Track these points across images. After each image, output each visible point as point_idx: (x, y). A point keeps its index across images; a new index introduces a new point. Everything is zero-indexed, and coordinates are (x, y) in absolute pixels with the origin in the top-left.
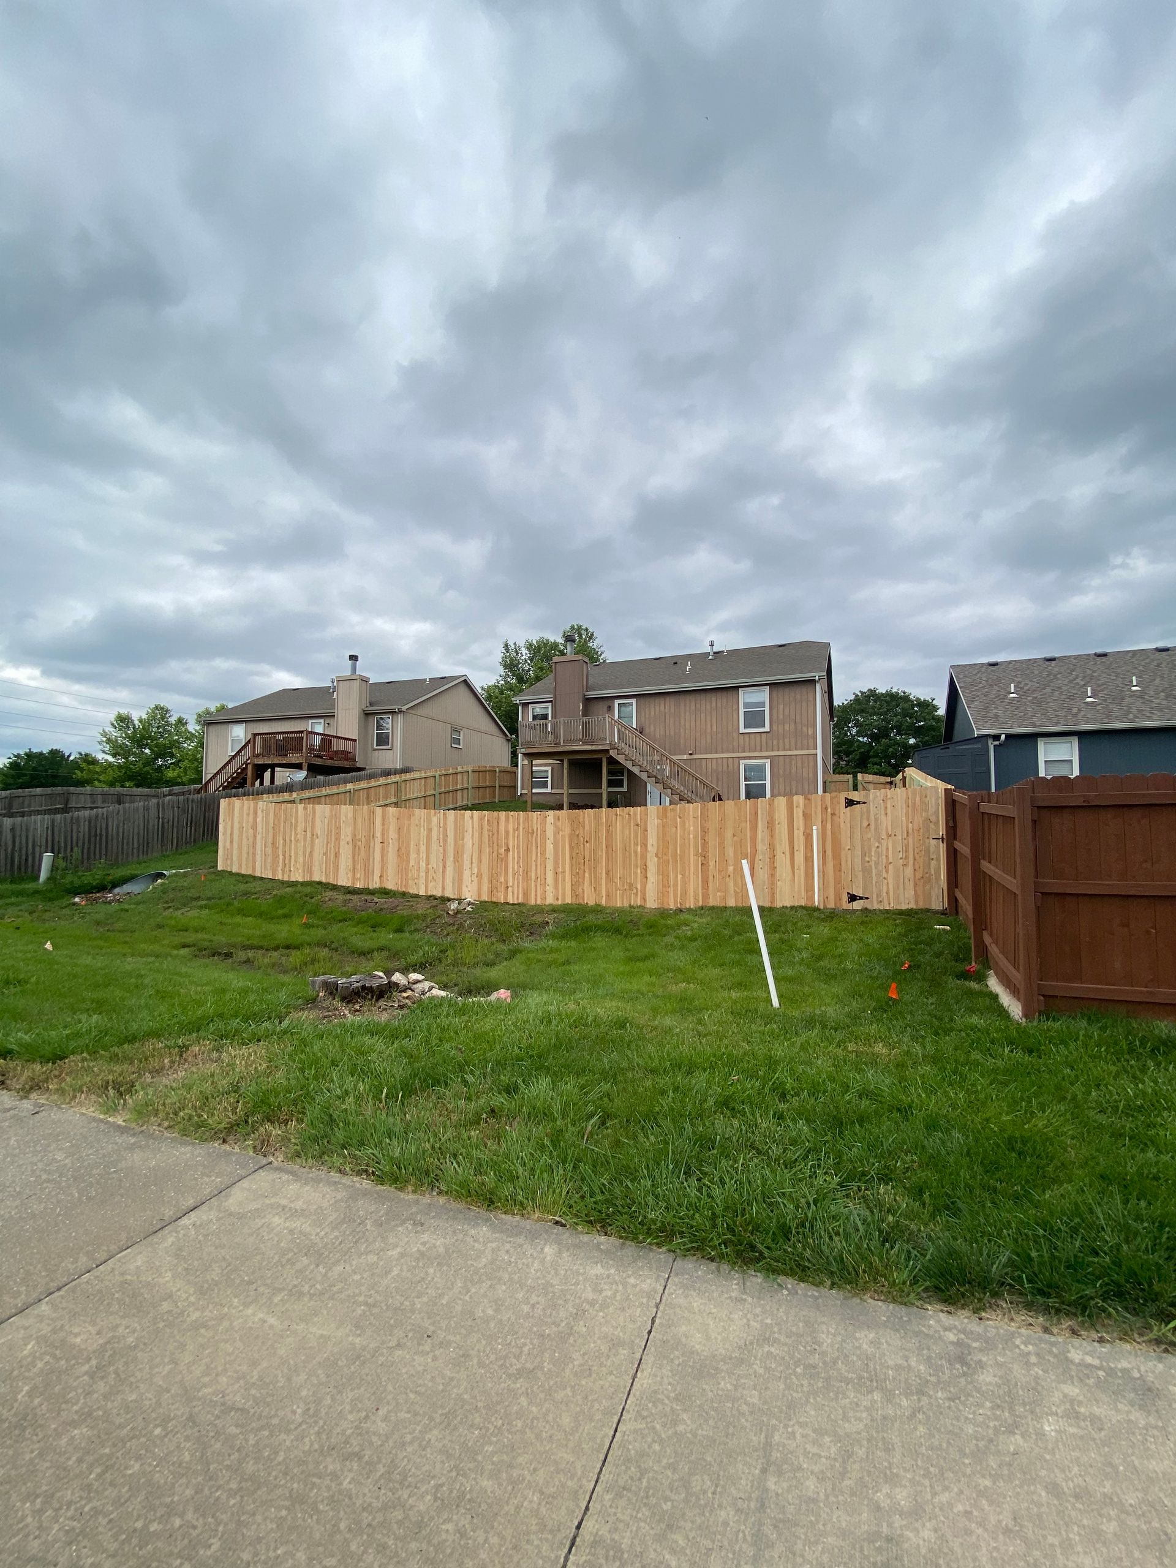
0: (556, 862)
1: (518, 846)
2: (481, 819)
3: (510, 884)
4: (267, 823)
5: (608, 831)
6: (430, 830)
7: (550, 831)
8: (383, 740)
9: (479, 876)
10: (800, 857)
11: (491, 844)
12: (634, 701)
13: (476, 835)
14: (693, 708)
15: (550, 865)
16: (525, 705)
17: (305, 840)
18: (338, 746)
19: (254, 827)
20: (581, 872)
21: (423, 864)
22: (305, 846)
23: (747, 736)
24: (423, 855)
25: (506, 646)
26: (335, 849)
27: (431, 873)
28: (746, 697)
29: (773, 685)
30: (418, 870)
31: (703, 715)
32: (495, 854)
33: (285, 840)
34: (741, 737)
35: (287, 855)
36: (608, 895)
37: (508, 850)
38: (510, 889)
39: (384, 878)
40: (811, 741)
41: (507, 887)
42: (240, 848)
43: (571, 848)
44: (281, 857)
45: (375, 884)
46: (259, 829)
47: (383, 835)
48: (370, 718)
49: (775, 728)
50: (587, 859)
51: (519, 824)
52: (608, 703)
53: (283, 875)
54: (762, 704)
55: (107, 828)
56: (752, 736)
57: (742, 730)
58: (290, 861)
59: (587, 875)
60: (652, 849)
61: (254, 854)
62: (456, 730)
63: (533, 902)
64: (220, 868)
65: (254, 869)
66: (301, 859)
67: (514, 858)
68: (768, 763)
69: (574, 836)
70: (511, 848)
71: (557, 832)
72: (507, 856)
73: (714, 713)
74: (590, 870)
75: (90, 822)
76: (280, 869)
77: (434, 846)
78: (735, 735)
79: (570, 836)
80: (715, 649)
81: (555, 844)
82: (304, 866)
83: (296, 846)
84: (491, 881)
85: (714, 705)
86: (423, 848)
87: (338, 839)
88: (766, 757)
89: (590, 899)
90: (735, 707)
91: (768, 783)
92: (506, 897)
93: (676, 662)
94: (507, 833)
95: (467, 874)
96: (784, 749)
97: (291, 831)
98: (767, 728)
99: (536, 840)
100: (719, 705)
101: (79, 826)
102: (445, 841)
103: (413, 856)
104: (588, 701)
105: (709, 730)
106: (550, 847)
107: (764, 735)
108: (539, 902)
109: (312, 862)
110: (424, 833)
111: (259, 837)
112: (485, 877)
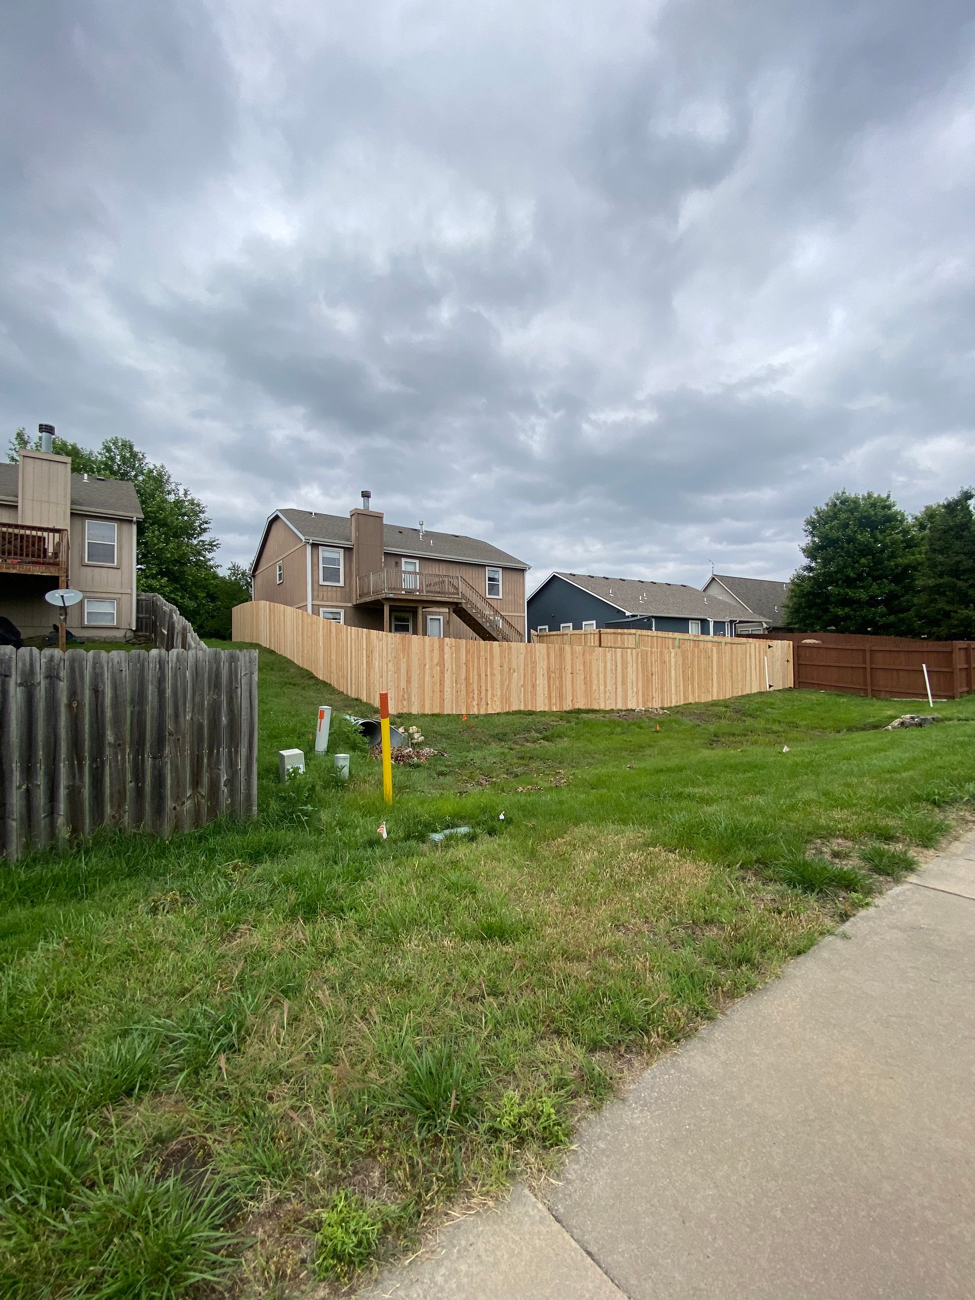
0: (676, 680)
3: (655, 696)
4: (458, 659)
6: (605, 663)
7: (673, 662)
9: (637, 692)
11: (643, 673)
12: (417, 562)
13: (635, 665)
15: (673, 681)
17: (502, 675)
19: (442, 663)
21: (602, 688)
22: (502, 679)
24: (602, 681)
26: (532, 681)
27: (608, 694)
28: (488, 573)
29: (503, 568)
30: (599, 693)
32: (646, 677)
33: (479, 676)
35: (483, 688)
40: (520, 607)
42: (422, 687)
44: (476, 692)
45: (568, 707)
46: (447, 664)
47: (572, 667)
49: (503, 597)
52: (397, 559)
53: (479, 709)
54: (498, 580)
57: (486, 596)
58: (486, 695)
60: (715, 670)
61: (442, 691)
65: (442, 706)
66: (499, 693)
76: (475, 703)
77: (609, 675)
79: (683, 664)
82: (502, 699)
83: (492, 683)
84: (643, 696)
86: (601, 676)
87: (534, 671)
90: (483, 579)
95: (630, 692)
96: (509, 612)
97: (486, 666)
98: (499, 596)
100: (474, 574)
102: (616, 670)
103: (595, 682)
107: (498, 601)
109: (510, 692)
110: (602, 665)
111: (447, 675)
112: (640, 693)
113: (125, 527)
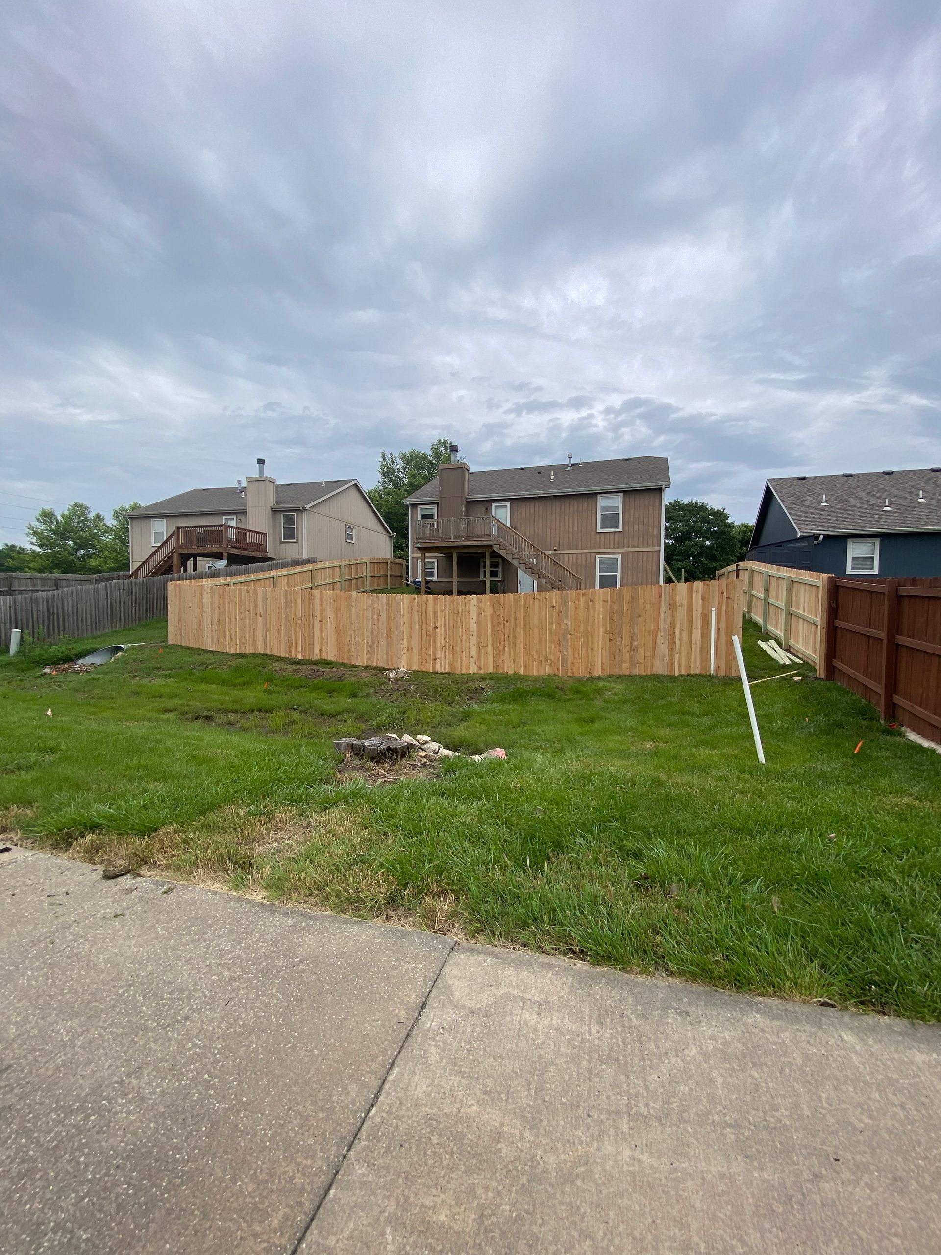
0: (479, 638)
1: (445, 624)
2: (412, 602)
3: (438, 656)
4: (213, 603)
5: (526, 612)
7: (474, 614)
8: (290, 534)
9: (410, 649)
10: (697, 634)
11: (420, 624)
12: (508, 504)
13: (407, 615)
14: (558, 510)
15: (474, 641)
16: (414, 506)
18: (252, 539)
20: (501, 647)
22: (249, 623)
23: (603, 536)
24: (359, 632)
25: (384, 456)
27: (366, 647)
28: (603, 502)
29: (626, 493)
30: (355, 645)
31: (566, 518)
32: (424, 631)
33: (230, 619)
34: (598, 537)
35: (233, 631)
36: (525, 666)
37: (436, 628)
38: (438, 661)
39: (324, 651)
40: (656, 540)
41: (436, 659)
42: (188, 625)
43: (493, 626)
45: (316, 656)
46: (205, 608)
47: (321, 614)
48: (277, 515)
49: (627, 529)
50: (506, 636)
51: (445, 606)
52: (487, 505)
53: (230, 648)
54: (617, 508)
55: (63, 609)
56: (607, 535)
57: (599, 530)
59: (507, 649)
62: (349, 528)
63: (459, 671)
64: (170, 642)
65: (202, 643)
66: (246, 636)
67: (441, 635)
68: (619, 557)
69: (495, 616)
70: (438, 626)
71: (480, 612)
72: (435, 633)
73: (576, 516)
74: (509, 645)
75: (47, 602)
76: (226, 643)
78: (593, 534)
79: (492, 616)
80: (573, 461)
81: (479, 622)
82: (249, 641)
83: (241, 625)
84: (420, 654)
85: (576, 507)
86: (359, 626)
88: (618, 553)
89: (509, 668)
90: (594, 510)
91: (619, 574)
92: (434, 667)
93: (540, 471)
94: (435, 613)
95: (399, 648)
96: (633, 547)
97: (236, 610)
98: (620, 529)
99: (461, 619)
100: (580, 508)
101: (37, 607)
102: (379, 620)
103: (350, 633)
104: (469, 503)
105: (571, 530)
106: (474, 626)
107: (617, 535)
108: (464, 671)
109: (256, 636)
110: (359, 613)
112: (415, 651)
113: (300, 515)
